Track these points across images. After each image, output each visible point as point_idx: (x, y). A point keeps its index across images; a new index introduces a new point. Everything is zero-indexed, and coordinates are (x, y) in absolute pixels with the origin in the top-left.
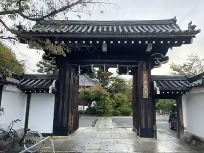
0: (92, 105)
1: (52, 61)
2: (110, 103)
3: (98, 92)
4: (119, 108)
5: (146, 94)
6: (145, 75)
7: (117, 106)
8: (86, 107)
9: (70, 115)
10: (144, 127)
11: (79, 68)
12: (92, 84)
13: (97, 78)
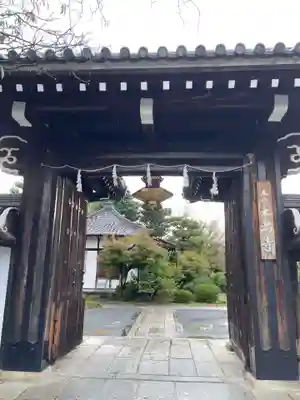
0: (129, 279)
1: (5, 159)
2: (168, 274)
3: (141, 248)
4: (190, 284)
5: (269, 246)
6: (264, 193)
7: (185, 281)
8: (115, 283)
9: (51, 307)
10: (266, 347)
11: (79, 176)
12: (129, 231)
13: (142, 220)
